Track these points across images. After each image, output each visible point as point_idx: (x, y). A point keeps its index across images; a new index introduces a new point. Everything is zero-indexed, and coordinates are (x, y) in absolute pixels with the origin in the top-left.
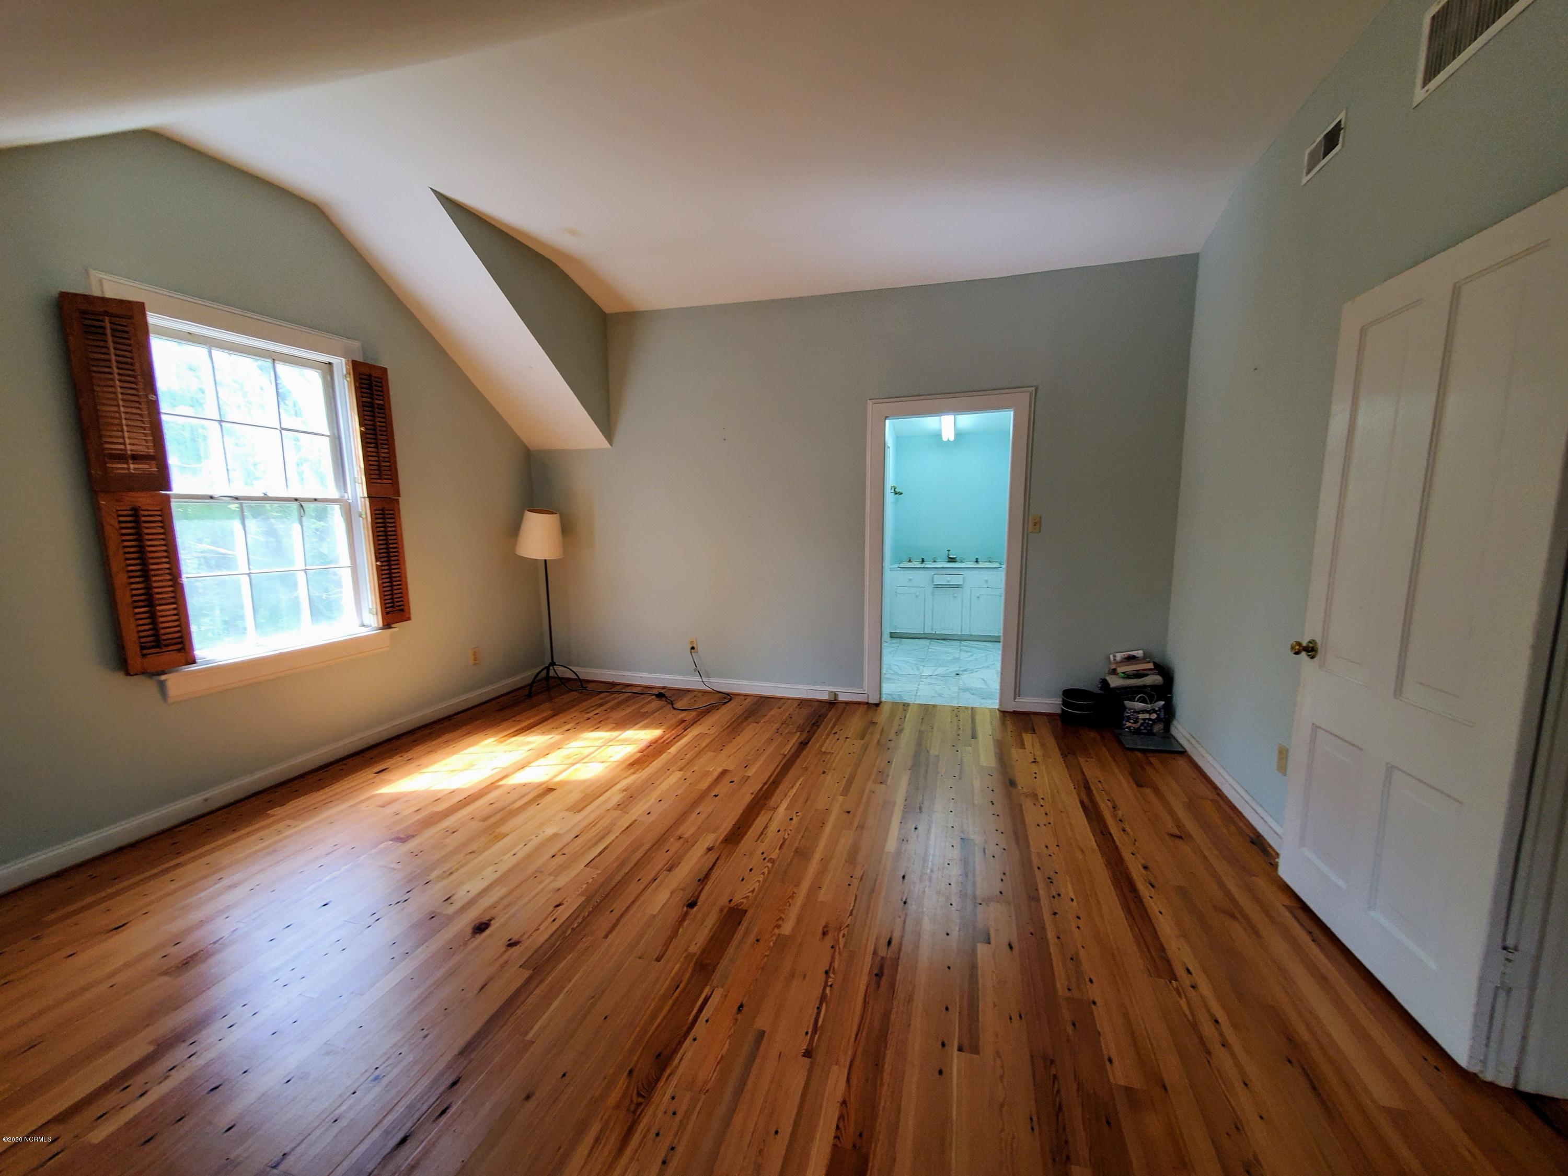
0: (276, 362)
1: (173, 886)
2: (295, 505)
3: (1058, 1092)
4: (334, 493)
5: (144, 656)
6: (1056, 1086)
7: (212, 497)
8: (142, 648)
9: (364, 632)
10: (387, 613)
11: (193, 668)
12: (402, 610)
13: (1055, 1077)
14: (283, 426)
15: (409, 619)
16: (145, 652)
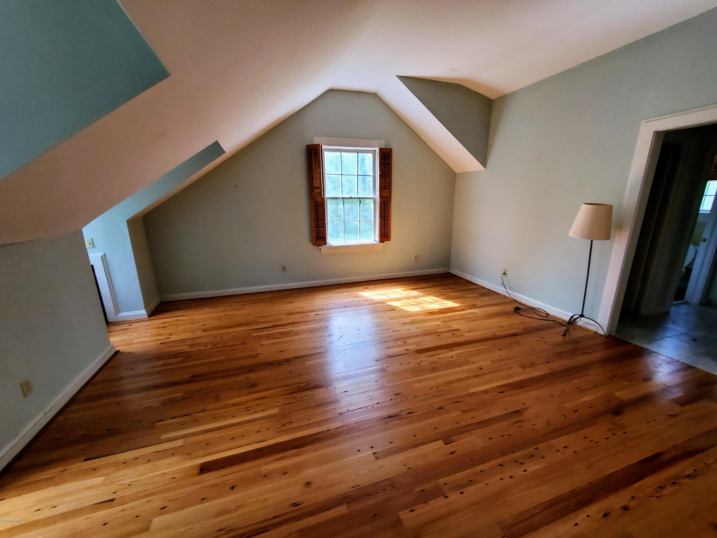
0: (359, 153)
1: (306, 298)
2: (359, 200)
3: (378, 492)
4: (372, 196)
5: (316, 241)
6: (380, 491)
7: (337, 198)
8: (316, 239)
9: (375, 242)
10: (382, 237)
11: (326, 246)
12: (388, 237)
13: (385, 490)
14: (358, 174)
15: (390, 240)
16: (316, 240)
